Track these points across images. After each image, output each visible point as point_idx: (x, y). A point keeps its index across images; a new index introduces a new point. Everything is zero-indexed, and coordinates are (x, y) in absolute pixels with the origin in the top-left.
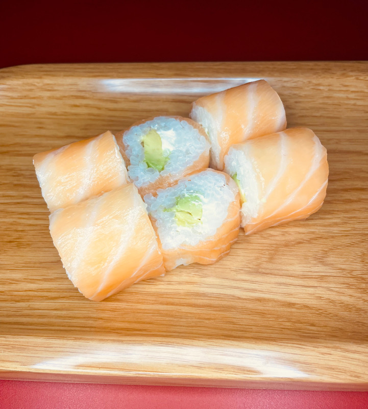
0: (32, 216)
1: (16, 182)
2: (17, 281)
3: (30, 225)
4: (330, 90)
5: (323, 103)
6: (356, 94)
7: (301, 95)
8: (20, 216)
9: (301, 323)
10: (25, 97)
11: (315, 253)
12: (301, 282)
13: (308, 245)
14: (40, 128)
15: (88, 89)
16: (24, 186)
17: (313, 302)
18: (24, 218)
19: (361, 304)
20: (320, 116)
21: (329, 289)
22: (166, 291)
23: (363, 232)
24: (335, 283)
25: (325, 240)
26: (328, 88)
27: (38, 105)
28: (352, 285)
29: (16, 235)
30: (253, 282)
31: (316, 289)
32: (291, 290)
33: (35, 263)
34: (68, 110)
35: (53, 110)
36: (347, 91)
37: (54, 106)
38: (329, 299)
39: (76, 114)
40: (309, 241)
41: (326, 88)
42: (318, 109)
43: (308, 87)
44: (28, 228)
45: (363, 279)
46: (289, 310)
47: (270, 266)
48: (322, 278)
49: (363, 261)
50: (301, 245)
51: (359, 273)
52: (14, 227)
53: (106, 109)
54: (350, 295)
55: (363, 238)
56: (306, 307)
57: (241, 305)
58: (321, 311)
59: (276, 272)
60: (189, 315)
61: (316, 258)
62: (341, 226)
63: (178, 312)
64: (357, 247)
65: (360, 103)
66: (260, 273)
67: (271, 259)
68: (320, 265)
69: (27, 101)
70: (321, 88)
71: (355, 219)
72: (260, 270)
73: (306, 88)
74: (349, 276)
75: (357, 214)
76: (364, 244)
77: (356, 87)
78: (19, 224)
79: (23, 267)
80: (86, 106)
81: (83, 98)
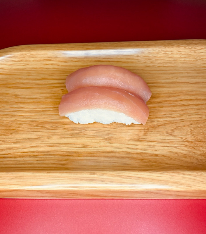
0: (24, 117)
1: (17, 101)
2: (17, 148)
3: (24, 121)
4: (172, 54)
5: (169, 60)
6: (185, 55)
7: (158, 56)
8: (19, 117)
9: (161, 163)
10: (21, 61)
11: (167, 130)
12: (161, 144)
13: (164, 127)
14: (29, 75)
15: (53, 56)
16: (21, 103)
17: (167, 154)
18: (20, 118)
19: (191, 154)
20: (168, 66)
21: (175, 147)
22: (93, 150)
23: (191, 120)
24: (178, 144)
25: (172, 124)
26: (171, 53)
27: (28, 64)
28: (186, 145)
29: (17, 126)
30: (136, 145)
31: (168, 148)
32: (156, 148)
33: (26, 139)
34: (43, 66)
35: (35, 67)
36: (180, 54)
37: (36, 65)
38: (175, 152)
39: (46, 68)
40: (164, 125)
41: (170, 53)
42: (167, 63)
43: (161, 52)
44: (22, 123)
45: (192, 142)
46: (155, 158)
47: (145, 137)
48: (171, 142)
49: (192, 134)
50: (160, 127)
51: (190, 139)
52: (16, 122)
53: (62, 65)
54: (186, 150)
55: (191, 123)
56: (164, 156)
57: (130, 156)
58: (171, 158)
59: (148, 140)
60: (105, 161)
61: (168, 133)
62: (180, 117)
63: (99, 160)
64: (188, 127)
65: (187, 59)
66: (140, 140)
67: (145, 134)
68: (170, 136)
69: (22, 62)
70: (168, 53)
71: (187, 114)
72: (140, 139)
73: (160, 53)
74: (185, 141)
75: (188, 112)
76: (191, 125)
77: (185, 52)
78: (18, 121)
79: (20, 141)
80: (52, 64)
81: (50, 60)
